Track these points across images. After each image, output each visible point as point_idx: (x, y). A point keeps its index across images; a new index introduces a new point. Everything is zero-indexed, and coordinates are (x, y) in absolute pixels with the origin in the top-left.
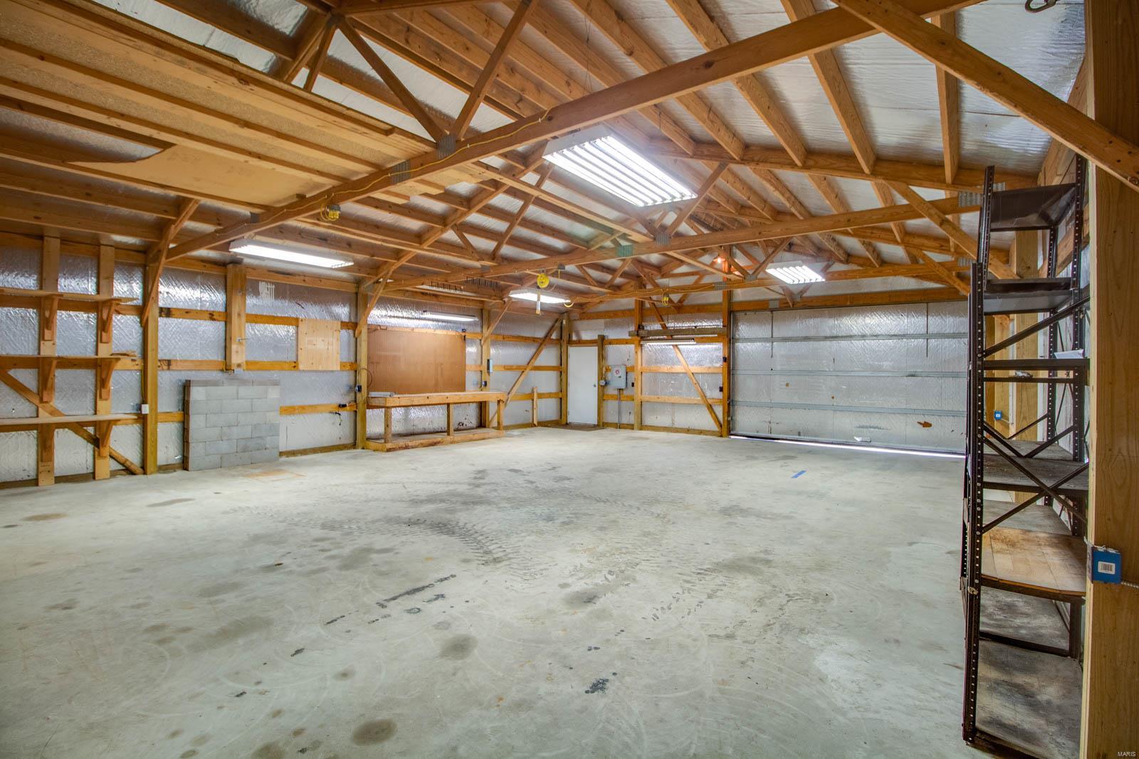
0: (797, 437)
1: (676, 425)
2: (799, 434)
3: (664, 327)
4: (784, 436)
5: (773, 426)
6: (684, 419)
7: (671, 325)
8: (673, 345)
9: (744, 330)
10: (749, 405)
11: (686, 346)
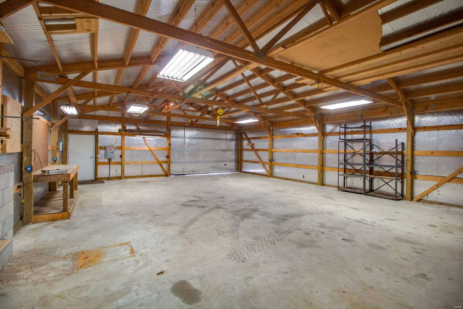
0: (192, 173)
1: (144, 174)
2: (193, 172)
3: (138, 128)
4: (189, 173)
5: (185, 170)
6: (147, 170)
7: (141, 128)
8: (143, 137)
9: (174, 133)
10: (176, 163)
11: (150, 138)
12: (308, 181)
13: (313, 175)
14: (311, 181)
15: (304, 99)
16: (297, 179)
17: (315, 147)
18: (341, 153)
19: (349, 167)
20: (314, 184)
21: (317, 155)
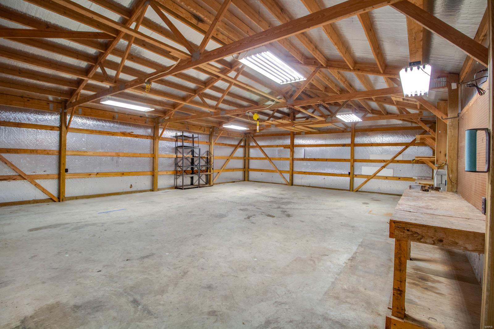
12: (138, 190)
13: (145, 182)
14: (141, 190)
15: (142, 85)
16: (121, 191)
17: (147, 150)
18: (179, 157)
19: (179, 169)
20: (146, 192)
21: (148, 159)
